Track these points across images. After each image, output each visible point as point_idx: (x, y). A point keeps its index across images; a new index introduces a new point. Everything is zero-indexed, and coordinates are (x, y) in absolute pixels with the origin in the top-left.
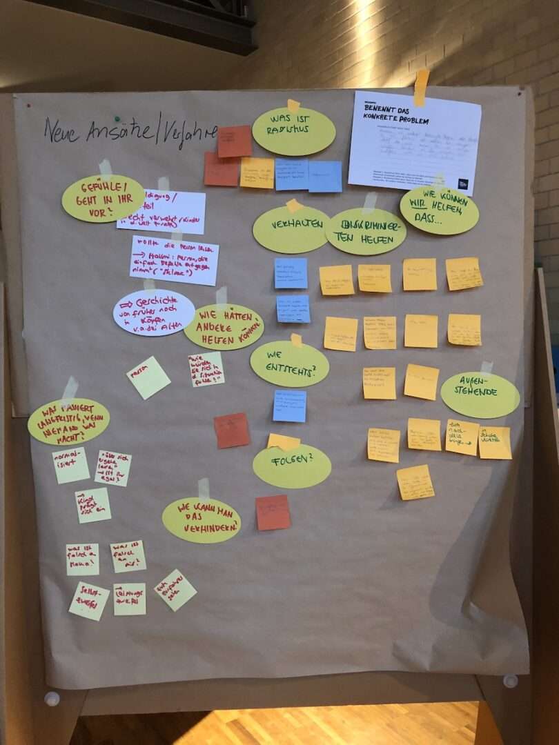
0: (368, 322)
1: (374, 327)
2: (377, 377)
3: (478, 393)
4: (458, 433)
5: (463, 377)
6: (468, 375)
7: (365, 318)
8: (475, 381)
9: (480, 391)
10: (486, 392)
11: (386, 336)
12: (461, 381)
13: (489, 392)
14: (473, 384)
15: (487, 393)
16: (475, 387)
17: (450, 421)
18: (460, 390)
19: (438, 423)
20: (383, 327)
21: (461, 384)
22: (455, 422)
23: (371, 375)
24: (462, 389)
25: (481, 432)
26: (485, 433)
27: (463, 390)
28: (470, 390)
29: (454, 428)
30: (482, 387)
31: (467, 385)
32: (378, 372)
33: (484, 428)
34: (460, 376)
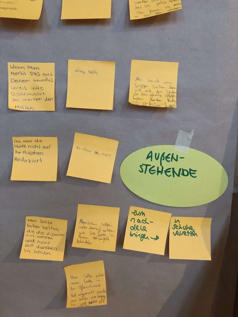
0: (15, 71)
1: (23, 77)
2: (32, 150)
3: (171, 173)
4: (143, 225)
5: (151, 152)
6: (159, 149)
7: (10, 64)
8: (167, 157)
9: (174, 172)
10: (182, 172)
11: (40, 91)
12: (148, 158)
13: (186, 173)
14: (164, 162)
15: (183, 174)
16: (166, 165)
17: (132, 209)
18: (145, 168)
19: (116, 211)
20: (36, 77)
21: (148, 162)
22: (139, 210)
23: (24, 146)
24: (149, 167)
25: (173, 223)
26: (178, 224)
27: (150, 170)
28: (160, 169)
29: (137, 218)
30: (177, 166)
31: (155, 163)
32: (33, 144)
33: (177, 218)
34: (146, 151)
